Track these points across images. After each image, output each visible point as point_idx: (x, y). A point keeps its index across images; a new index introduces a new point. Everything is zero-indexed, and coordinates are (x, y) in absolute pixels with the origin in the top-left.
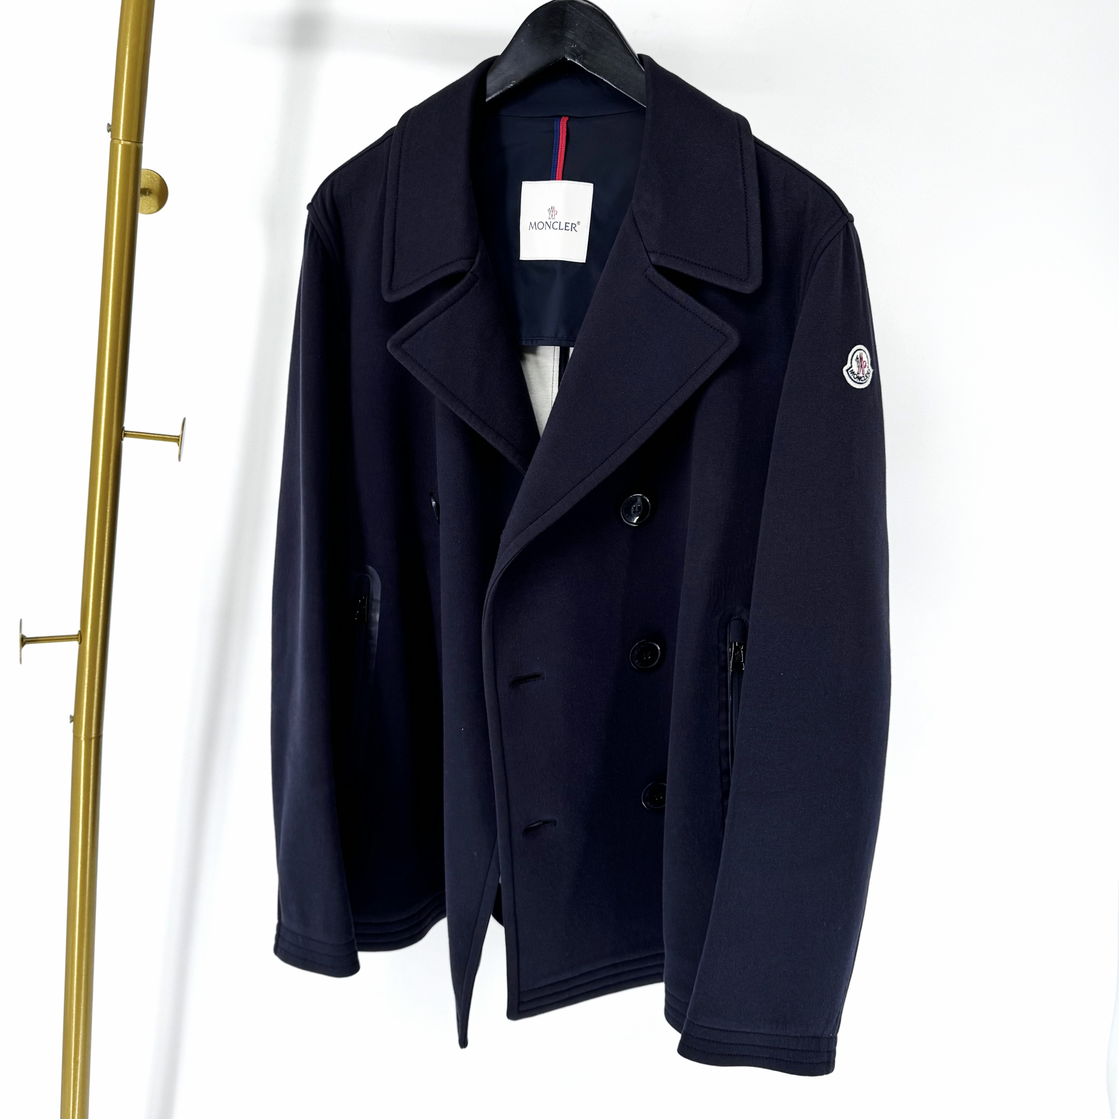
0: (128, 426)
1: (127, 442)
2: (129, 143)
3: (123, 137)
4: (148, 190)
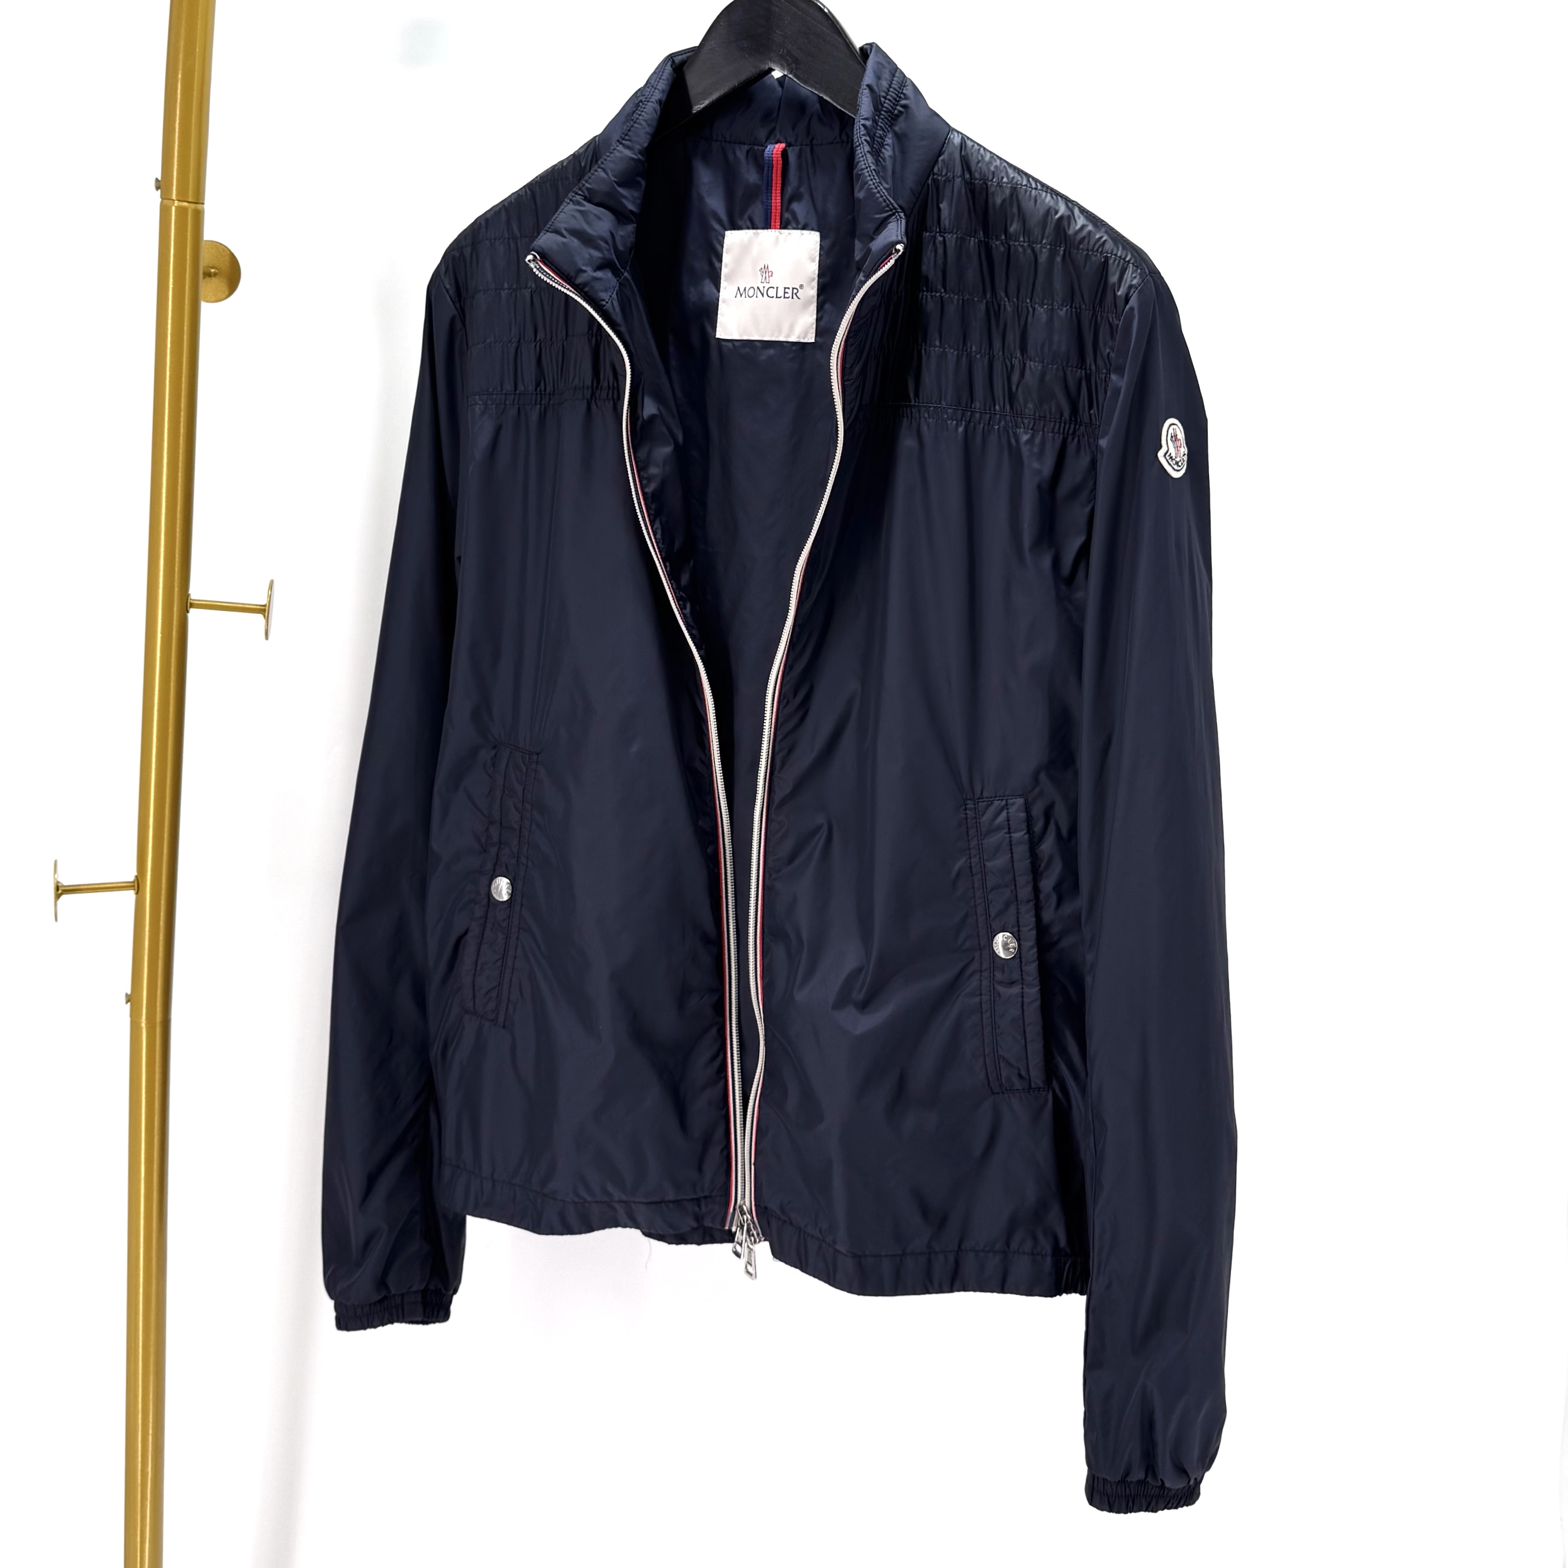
1: (194, 615)
2: (186, 204)
3: (177, 195)
4: (212, 267)
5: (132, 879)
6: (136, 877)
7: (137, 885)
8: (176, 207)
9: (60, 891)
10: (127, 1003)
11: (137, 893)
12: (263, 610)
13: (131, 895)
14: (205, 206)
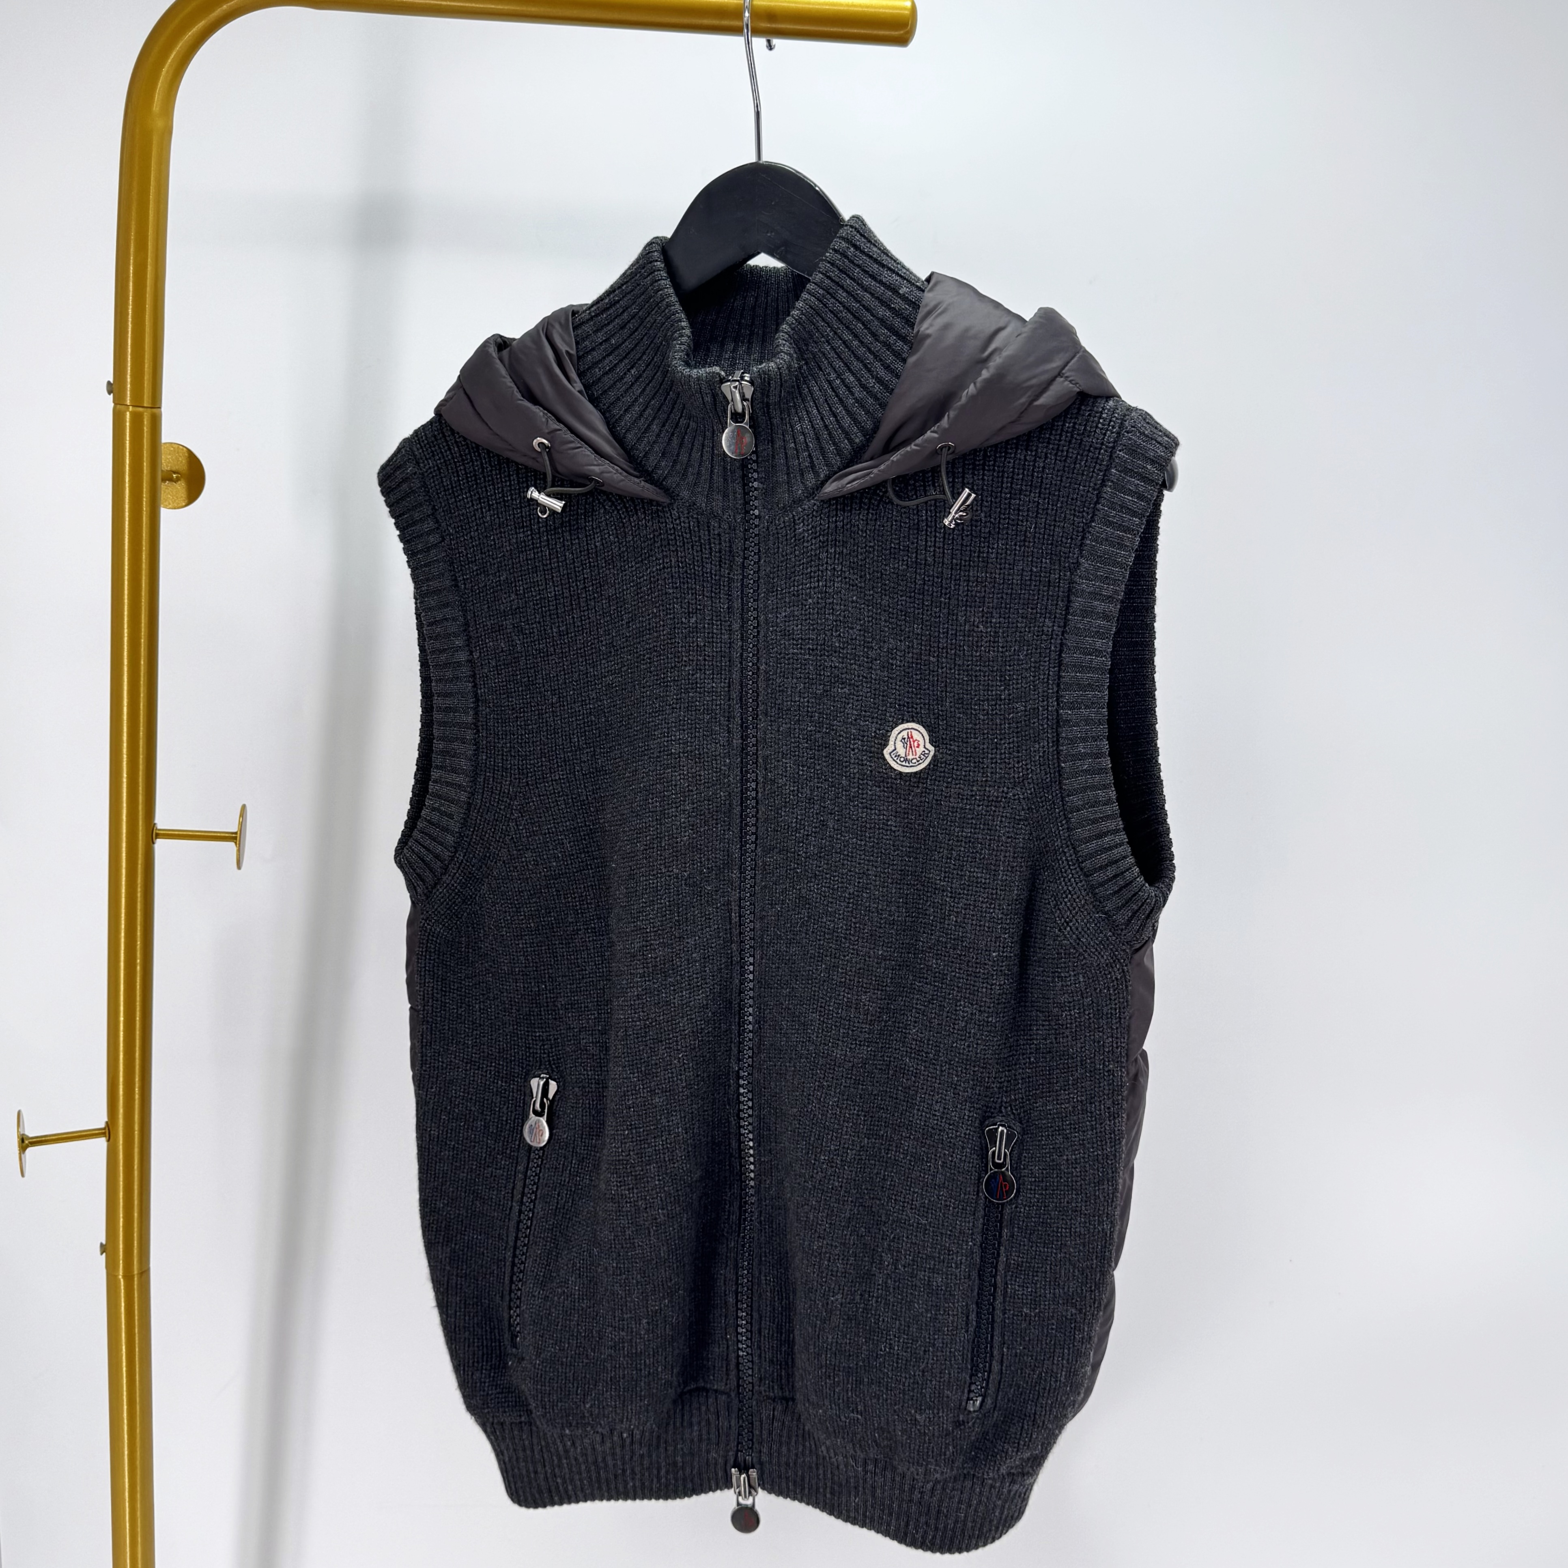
0: (162, 821)
1: (160, 845)
2: (141, 409)
3: (131, 401)
4: (175, 473)
5: (103, 1125)
6: (107, 1123)
7: (108, 1132)
8: (131, 413)
9: (25, 1143)
10: (102, 1254)
11: (108, 1140)
12: (234, 838)
13: (101, 1143)
14: (163, 409)
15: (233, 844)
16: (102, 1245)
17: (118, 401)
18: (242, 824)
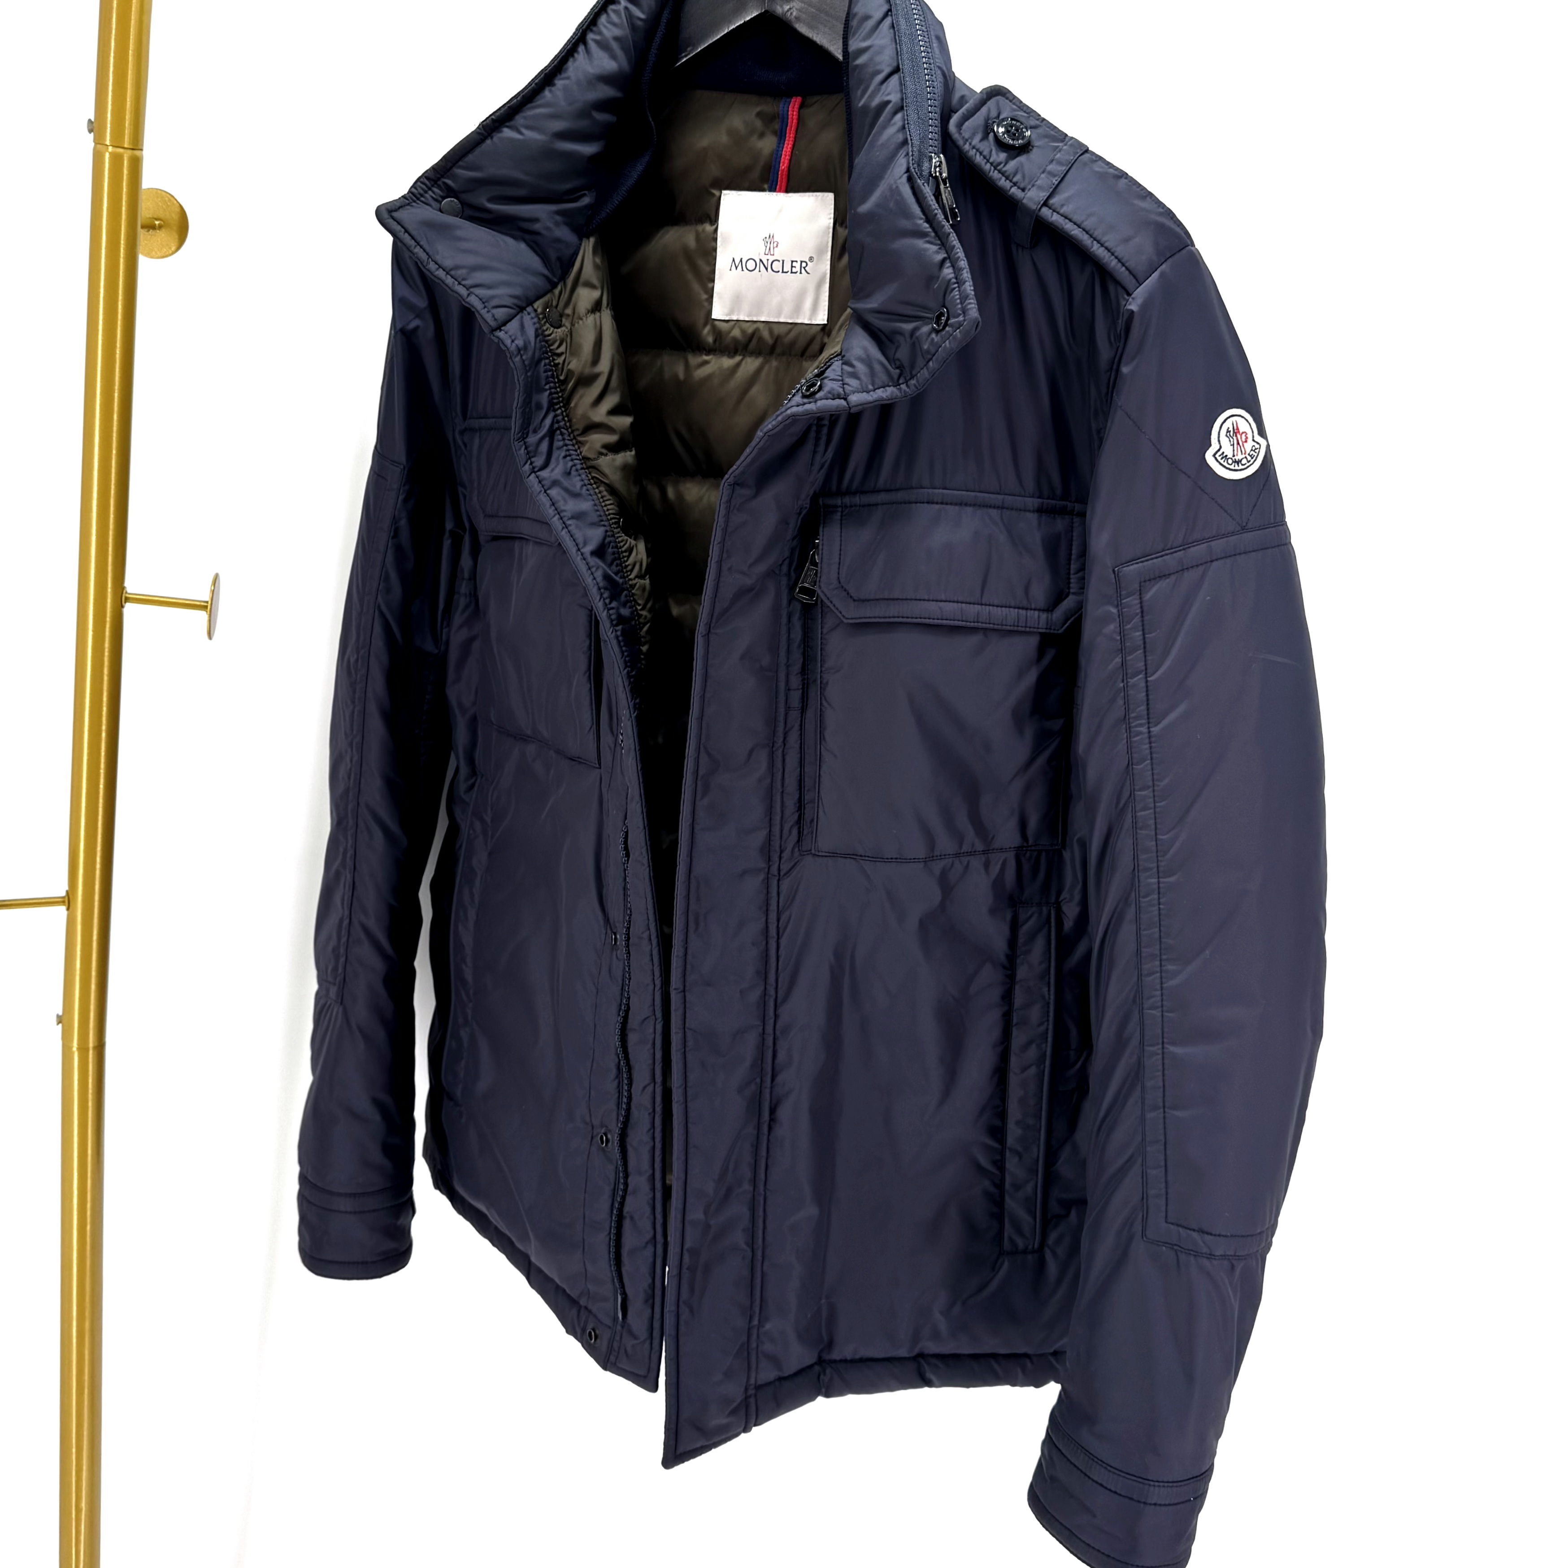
2: (121, 150)
3: (110, 140)
4: (157, 219)
6: (67, 892)
7: (68, 900)
8: (110, 153)
10: (58, 1024)
11: (68, 909)
12: (208, 607)
14: (144, 151)
15: (205, 612)
16: (58, 1016)
17: (99, 141)
18: (214, 593)
